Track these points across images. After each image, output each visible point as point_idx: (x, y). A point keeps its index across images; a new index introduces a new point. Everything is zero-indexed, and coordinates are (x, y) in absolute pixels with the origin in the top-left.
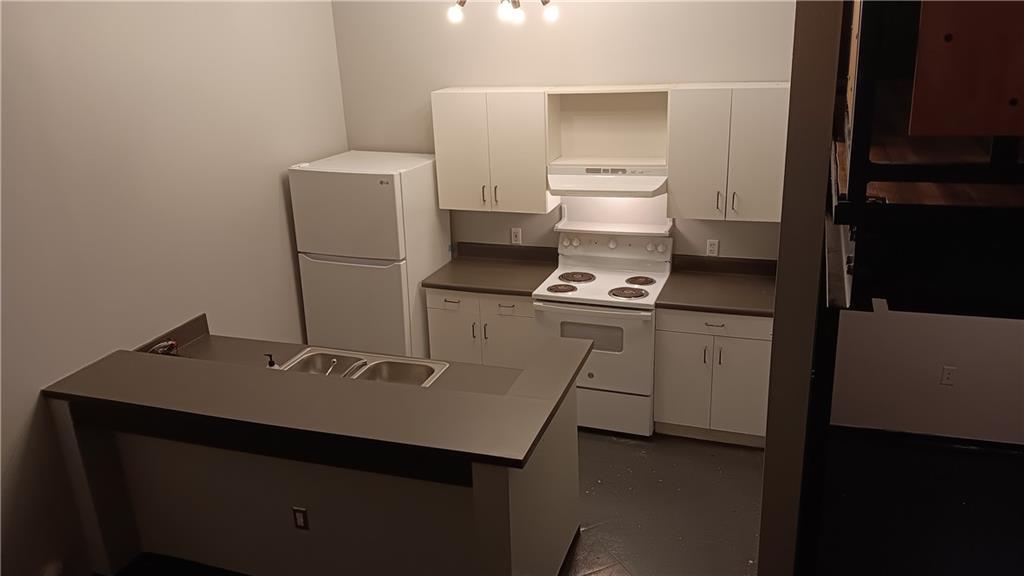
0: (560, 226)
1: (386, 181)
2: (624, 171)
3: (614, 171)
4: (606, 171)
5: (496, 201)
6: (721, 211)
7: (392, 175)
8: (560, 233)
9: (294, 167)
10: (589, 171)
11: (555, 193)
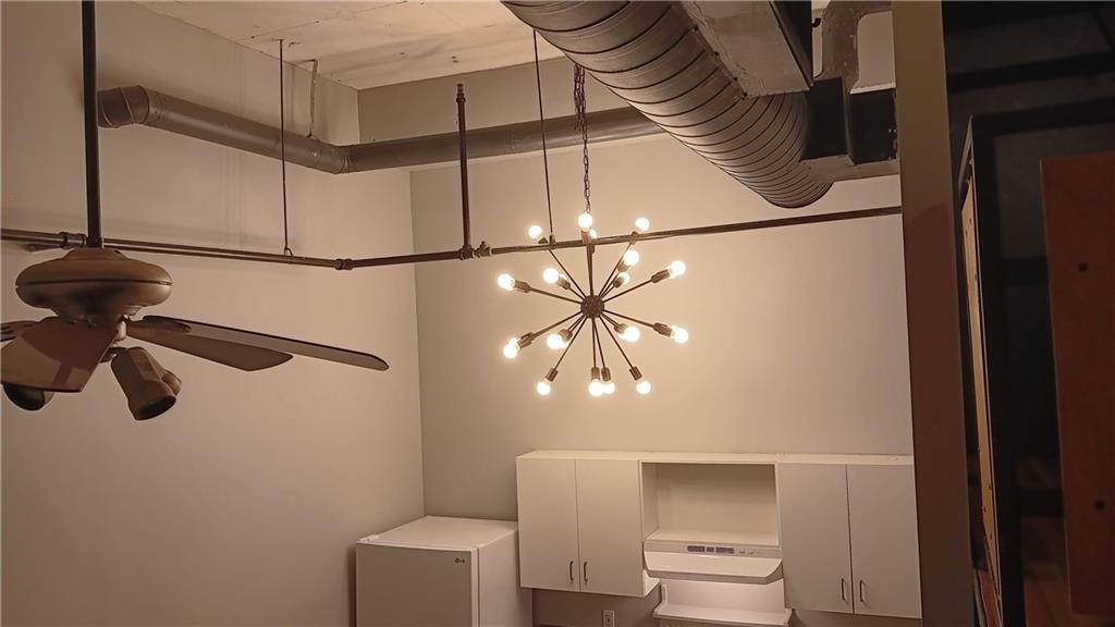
0: (661, 611)
1: (462, 559)
2: (731, 551)
3: (721, 550)
4: (710, 550)
5: (586, 580)
6: (847, 603)
7: (470, 552)
8: (658, 620)
9: (364, 541)
10: (692, 549)
11: (652, 574)
